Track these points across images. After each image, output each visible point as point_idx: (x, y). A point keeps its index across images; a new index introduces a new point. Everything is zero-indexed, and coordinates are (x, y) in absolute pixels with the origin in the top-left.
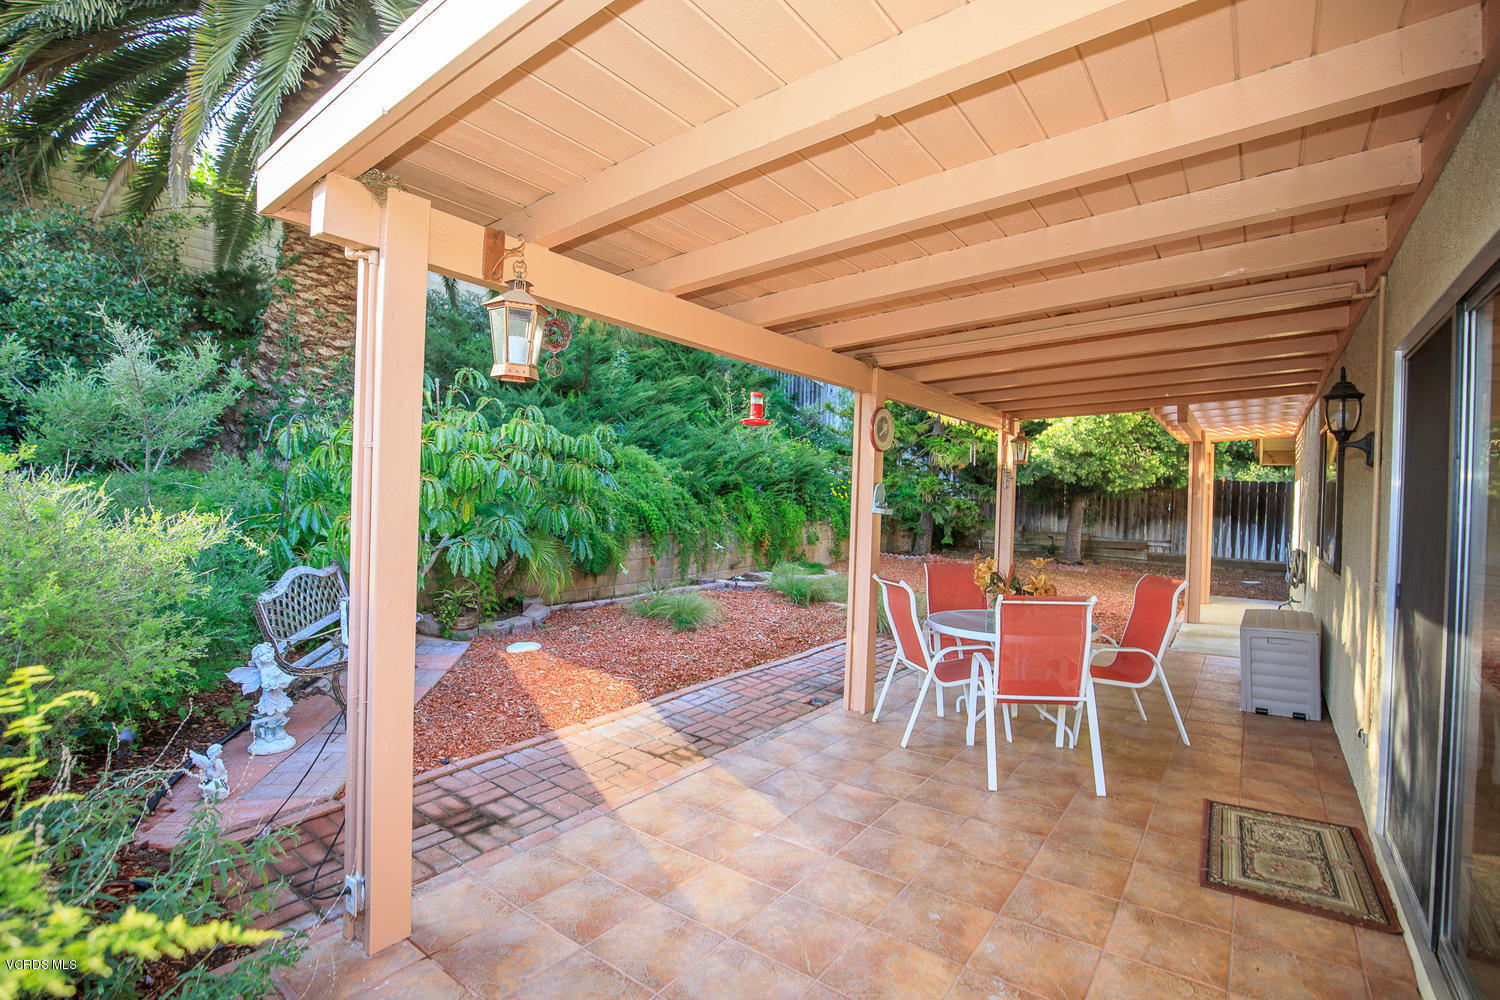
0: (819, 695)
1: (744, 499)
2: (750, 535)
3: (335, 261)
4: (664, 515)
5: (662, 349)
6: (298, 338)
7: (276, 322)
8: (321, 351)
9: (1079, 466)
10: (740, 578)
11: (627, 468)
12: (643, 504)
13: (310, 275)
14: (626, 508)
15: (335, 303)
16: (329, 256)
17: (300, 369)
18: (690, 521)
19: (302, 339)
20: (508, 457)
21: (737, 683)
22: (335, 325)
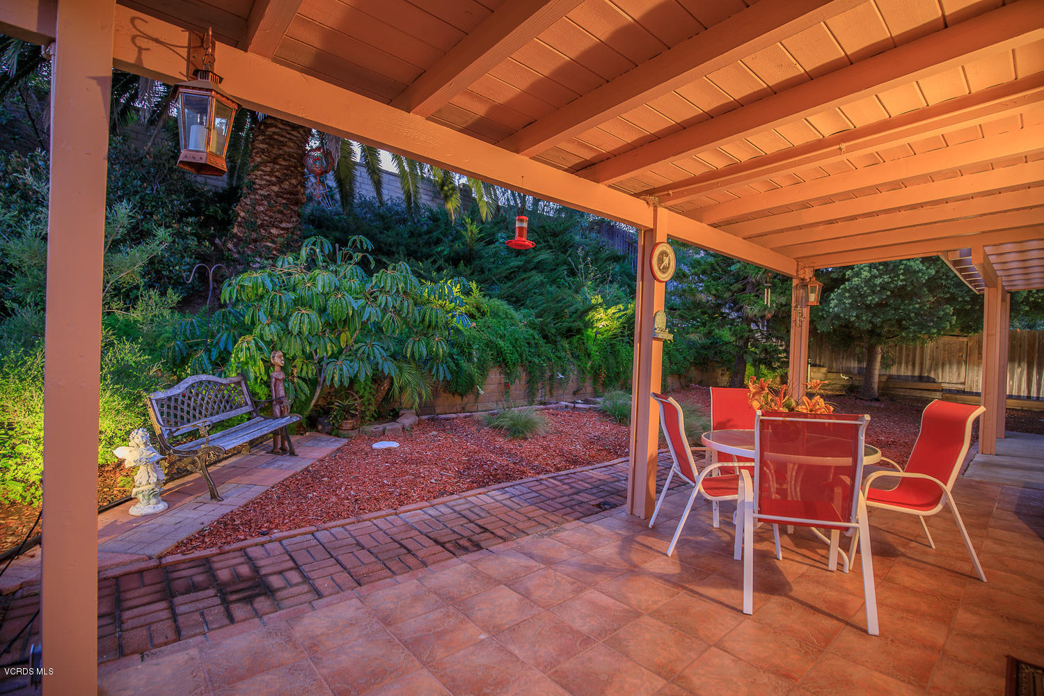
0: (609, 499)
1: (585, 341)
2: (589, 369)
3: (282, 167)
4: (517, 351)
5: (536, 234)
6: (256, 222)
7: (244, 211)
8: (272, 231)
9: (874, 315)
10: (580, 401)
11: (491, 316)
12: (501, 343)
13: (264, 177)
14: (487, 345)
15: (282, 197)
16: (278, 164)
17: (258, 243)
18: (539, 356)
19: (259, 222)
20: (376, 298)
21: (541, 484)
22: (281, 212)
